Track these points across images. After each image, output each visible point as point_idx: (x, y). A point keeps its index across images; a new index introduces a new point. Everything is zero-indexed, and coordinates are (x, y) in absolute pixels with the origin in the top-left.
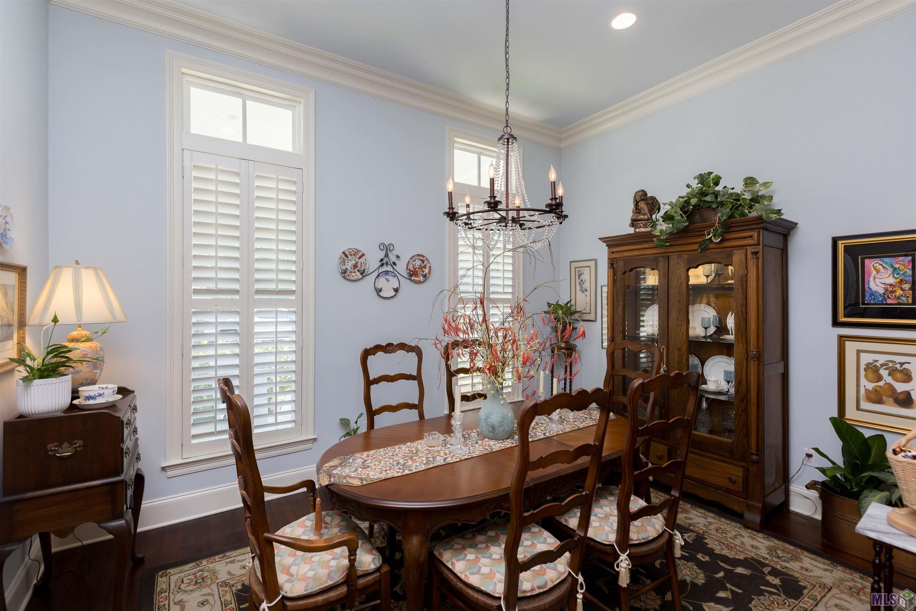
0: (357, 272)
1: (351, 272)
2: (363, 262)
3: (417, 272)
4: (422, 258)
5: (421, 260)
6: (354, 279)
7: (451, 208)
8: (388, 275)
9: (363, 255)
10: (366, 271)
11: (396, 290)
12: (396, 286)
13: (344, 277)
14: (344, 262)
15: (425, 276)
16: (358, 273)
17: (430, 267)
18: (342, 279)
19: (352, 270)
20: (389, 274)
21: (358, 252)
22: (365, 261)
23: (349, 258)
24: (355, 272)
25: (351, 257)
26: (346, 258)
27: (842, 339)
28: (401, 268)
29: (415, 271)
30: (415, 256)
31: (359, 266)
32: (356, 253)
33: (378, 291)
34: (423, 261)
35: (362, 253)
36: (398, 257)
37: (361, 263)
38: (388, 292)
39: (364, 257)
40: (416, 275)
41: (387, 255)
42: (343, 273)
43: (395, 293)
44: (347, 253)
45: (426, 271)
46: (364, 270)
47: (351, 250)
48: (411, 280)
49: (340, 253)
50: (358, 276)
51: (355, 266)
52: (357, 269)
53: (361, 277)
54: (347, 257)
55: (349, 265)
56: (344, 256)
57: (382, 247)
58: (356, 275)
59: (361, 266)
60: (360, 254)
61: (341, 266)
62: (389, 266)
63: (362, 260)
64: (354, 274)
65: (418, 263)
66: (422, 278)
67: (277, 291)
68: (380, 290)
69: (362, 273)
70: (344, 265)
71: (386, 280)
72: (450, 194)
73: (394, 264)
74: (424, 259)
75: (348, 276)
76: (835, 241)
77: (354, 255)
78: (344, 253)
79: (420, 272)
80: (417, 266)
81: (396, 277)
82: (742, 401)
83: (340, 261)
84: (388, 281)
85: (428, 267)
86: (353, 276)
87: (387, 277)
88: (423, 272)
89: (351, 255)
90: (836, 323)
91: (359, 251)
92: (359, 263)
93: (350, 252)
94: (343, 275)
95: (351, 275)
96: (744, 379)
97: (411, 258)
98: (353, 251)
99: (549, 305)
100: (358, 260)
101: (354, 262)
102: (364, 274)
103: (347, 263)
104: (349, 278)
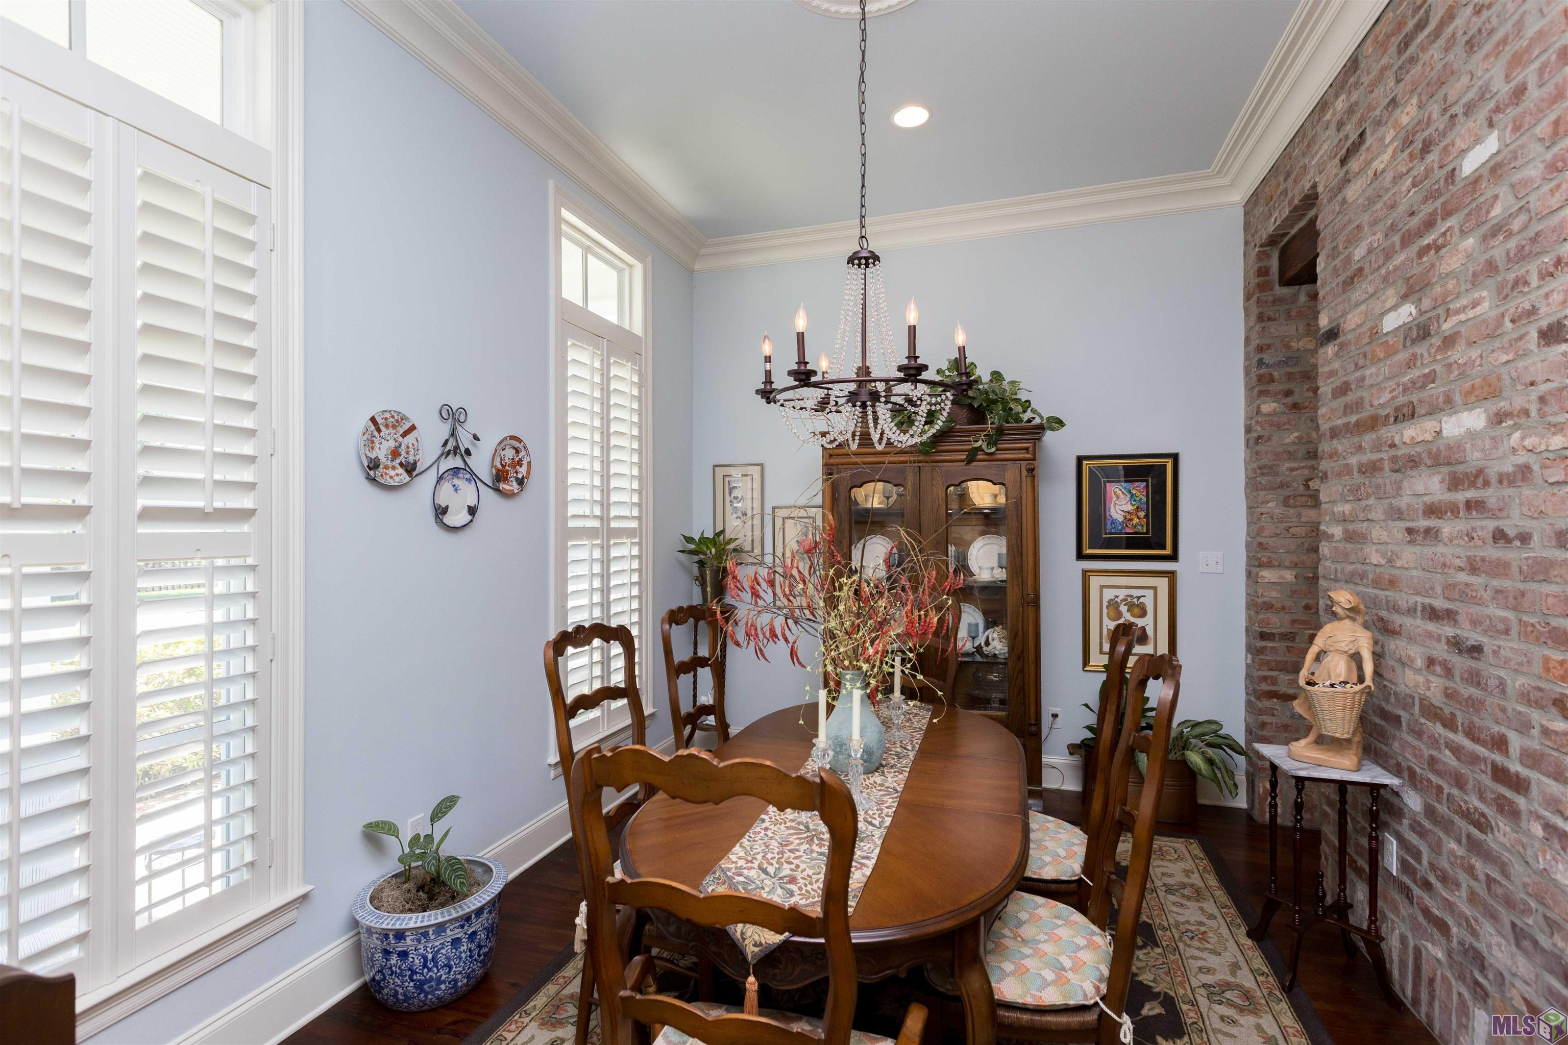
0: (398, 466)
1: (386, 467)
2: (411, 446)
3: (507, 472)
4: (516, 444)
5: (514, 448)
6: (393, 484)
7: (802, 362)
8: (458, 478)
9: (413, 428)
10: (418, 464)
11: (472, 511)
12: (472, 502)
13: (372, 480)
14: (373, 442)
15: (521, 482)
16: (400, 471)
17: (529, 463)
18: (366, 483)
19: (389, 463)
20: (461, 475)
21: (402, 419)
22: (415, 444)
23: (382, 434)
24: (394, 468)
25: (387, 432)
26: (376, 433)
27: (1086, 574)
28: (481, 463)
29: (504, 471)
30: (506, 438)
31: (403, 453)
32: (397, 421)
33: (441, 512)
34: (517, 451)
35: (411, 424)
36: (476, 438)
37: (408, 447)
38: (456, 517)
39: (414, 434)
40: (506, 480)
41: (453, 434)
42: (370, 469)
43: (470, 517)
44: (379, 420)
45: (523, 470)
46: (415, 463)
47: (388, 415)
48: (497, 490)
49: (363, 421)
50: (402, 477)
51: (395, 453)
52: (398, 461)
53: (408, 479)
54: (379, 430)
55: (382, 452)
56: (373, 428)
57: (445, 415)
58: (397, 475)
59: (407, 453)
60: (407, 426)
61: (367, 452)
62: (458, 457)
63: (410, 439)
64: (392, 473)
65: (509, 453)
66: (515, 486)
67: (211, 510)
68: (445, 511)
69: (410, 469)
70: (373, 448)
71: (453, 489)
72: (801, 337)
73: (468, 452)
74: (520, 446)
75: (382, 476)
76: (1080, 460)
77: (394, 427)
78: (373, 420)
79: (512, 474)
80: (507, 461)
81: (473, 482)
82: (1018, 659)
83: (365, 438)
84: (456, 490)
85: (525, 463)
86: (391, 477)
87: (456, 481)
88: (517, 472)
89: (387, 426)
90: (1081, 556)
91: (404, 418)
92: (403, 447)
93: (386, 419)
94: (372, 473)
95: (386, 474)
96: (1021, 631)
97: (501, 443)
98: (393, 417)
99: (689, 540)
100: (400, 439)
101: (392, 444)
102: (415, 473)
103: (377, 445)
104: (382, 481)
